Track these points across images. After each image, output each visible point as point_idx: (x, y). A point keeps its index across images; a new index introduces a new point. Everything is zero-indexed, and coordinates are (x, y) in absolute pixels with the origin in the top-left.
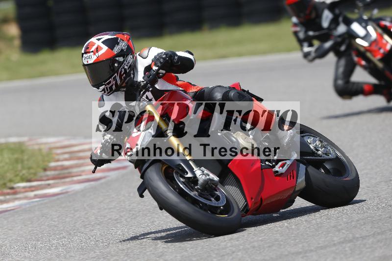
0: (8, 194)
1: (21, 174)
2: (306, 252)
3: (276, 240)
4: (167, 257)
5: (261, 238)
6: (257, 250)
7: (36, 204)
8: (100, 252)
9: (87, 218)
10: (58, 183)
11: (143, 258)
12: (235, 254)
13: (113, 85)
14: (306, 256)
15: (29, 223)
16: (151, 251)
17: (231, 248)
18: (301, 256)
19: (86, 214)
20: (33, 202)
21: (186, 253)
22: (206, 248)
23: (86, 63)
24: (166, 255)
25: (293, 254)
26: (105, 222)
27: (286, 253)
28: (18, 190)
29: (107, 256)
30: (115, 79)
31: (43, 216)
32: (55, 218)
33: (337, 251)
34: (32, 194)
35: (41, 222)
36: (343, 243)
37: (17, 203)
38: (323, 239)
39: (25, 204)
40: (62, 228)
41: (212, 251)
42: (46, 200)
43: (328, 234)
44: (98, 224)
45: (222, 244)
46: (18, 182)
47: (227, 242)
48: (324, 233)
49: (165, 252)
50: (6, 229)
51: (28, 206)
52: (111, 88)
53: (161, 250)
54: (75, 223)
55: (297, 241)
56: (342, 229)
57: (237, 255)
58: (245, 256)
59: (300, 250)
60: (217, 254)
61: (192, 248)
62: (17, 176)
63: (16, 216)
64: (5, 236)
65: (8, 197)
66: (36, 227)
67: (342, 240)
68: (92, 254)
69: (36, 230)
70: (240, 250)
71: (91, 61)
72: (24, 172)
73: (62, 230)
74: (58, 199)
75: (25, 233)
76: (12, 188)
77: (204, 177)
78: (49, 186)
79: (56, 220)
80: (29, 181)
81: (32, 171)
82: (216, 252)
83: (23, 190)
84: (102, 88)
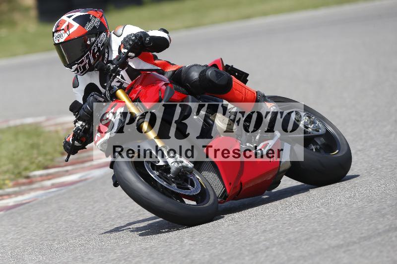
0: (24, 184)
1: (37, 161)
2: (348, 245)
3: (314, 231)
4: (194, 256)
5: (297, 229)
6: (293, 244)
7: (52, 195)
8: (121, 252)
9: (107, 210)
10: (76, 169)
11: (169, 258)
12: (269, 249)
13: (86, 64)
14: (349, 250)
15: (45, 218)
16: (176, 249)
17: (264, 243)
18: (343, 250)
19: (106, 205)
20: (50, 193)
21: (214, 251)
22: (237, 244)
23: (57, 42)
24: (193, 254)
25: (333, 248)
26: (126, 215)
27: (326, 247)
28: (34, 179)
29: (128, 258)
30: (88, 57)
31: (60, 210)
32: (73, 211)
33: (383, 242)
34: (48, 183)
35: (58, 217)
36: (389, 231)
37: (33, 195)
38: (366, 228)
39: (42, 196)
40: (80, 224)
41: (243, 247)
42: (64, 190)
43: (372, 221)
44: (120, 217)
45: (254, 237)
46: (34, 170)
47: (260, 235)
48: (367, 220)
49: (193, 250)
50: (20, 226)
51: (44, 197)
52: (84, 67)
53: (187, 248)
54: (95, 216)
55: (338, 231)
56: (386, 214)
57: (272, 251)
58: (280, 252)
59: (342, 243)
60: (249, 250)
61: (221, 244)
62: (32, 163)
63: (32, 210)
64: (19, 235)
65: (23, 188)
66: (52, 224)
67: (387, 227)
68: (112, 256)
69: (52, 227)
70: (274, 245)
71: (62, 40)
72: (40, 158)
73: (79, 226)
74: (76, 188)
75: (40, 231)
76: (28, 177)
77: (176, 165)
78: (67, 173)
79: (74, 213)
80: (46, 168)
81: (49, 157)
82: (248, 248)
83: (39, 179)
84: (74, 67)
